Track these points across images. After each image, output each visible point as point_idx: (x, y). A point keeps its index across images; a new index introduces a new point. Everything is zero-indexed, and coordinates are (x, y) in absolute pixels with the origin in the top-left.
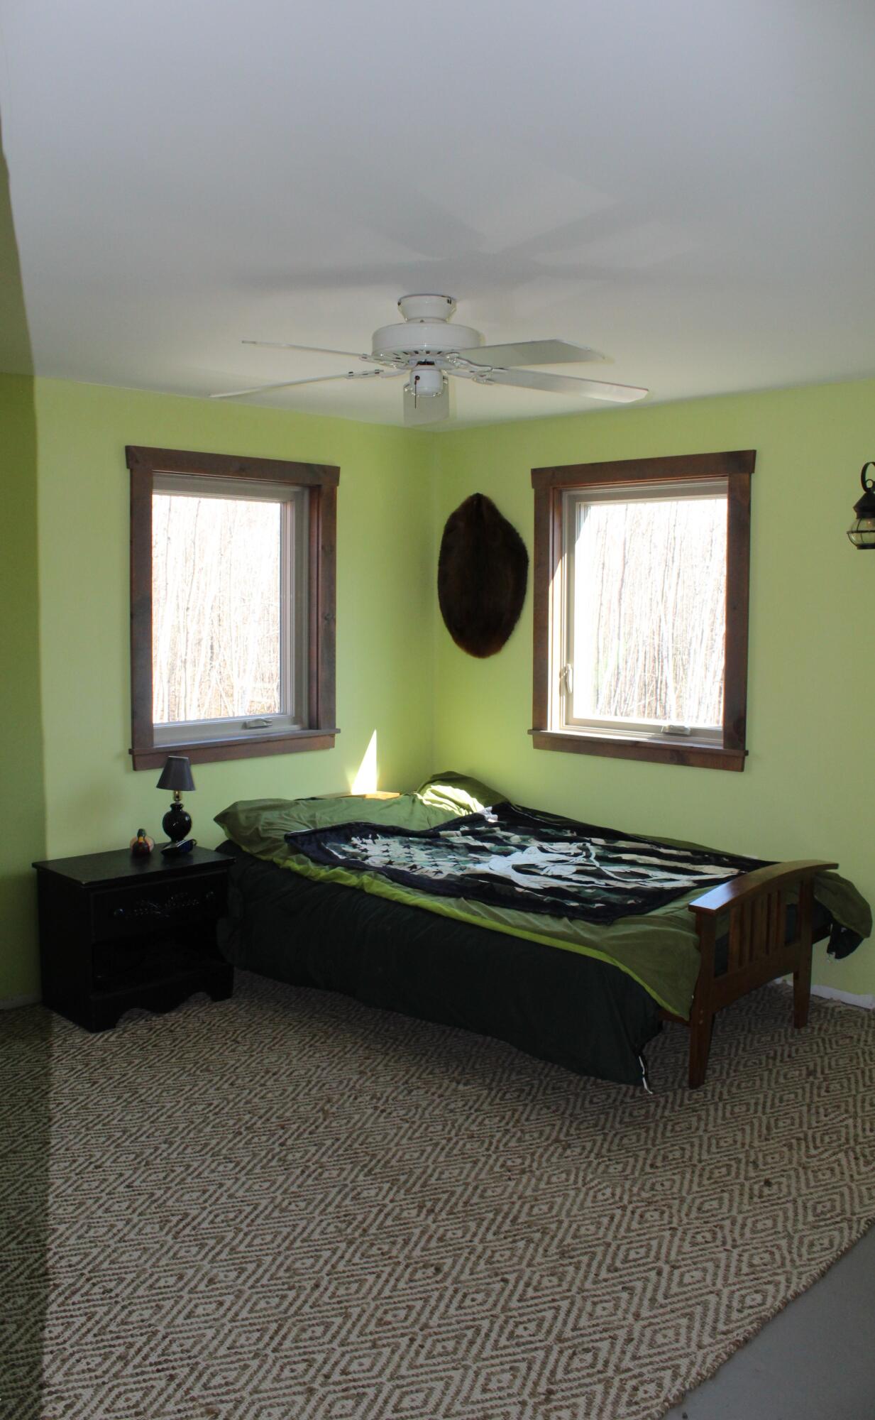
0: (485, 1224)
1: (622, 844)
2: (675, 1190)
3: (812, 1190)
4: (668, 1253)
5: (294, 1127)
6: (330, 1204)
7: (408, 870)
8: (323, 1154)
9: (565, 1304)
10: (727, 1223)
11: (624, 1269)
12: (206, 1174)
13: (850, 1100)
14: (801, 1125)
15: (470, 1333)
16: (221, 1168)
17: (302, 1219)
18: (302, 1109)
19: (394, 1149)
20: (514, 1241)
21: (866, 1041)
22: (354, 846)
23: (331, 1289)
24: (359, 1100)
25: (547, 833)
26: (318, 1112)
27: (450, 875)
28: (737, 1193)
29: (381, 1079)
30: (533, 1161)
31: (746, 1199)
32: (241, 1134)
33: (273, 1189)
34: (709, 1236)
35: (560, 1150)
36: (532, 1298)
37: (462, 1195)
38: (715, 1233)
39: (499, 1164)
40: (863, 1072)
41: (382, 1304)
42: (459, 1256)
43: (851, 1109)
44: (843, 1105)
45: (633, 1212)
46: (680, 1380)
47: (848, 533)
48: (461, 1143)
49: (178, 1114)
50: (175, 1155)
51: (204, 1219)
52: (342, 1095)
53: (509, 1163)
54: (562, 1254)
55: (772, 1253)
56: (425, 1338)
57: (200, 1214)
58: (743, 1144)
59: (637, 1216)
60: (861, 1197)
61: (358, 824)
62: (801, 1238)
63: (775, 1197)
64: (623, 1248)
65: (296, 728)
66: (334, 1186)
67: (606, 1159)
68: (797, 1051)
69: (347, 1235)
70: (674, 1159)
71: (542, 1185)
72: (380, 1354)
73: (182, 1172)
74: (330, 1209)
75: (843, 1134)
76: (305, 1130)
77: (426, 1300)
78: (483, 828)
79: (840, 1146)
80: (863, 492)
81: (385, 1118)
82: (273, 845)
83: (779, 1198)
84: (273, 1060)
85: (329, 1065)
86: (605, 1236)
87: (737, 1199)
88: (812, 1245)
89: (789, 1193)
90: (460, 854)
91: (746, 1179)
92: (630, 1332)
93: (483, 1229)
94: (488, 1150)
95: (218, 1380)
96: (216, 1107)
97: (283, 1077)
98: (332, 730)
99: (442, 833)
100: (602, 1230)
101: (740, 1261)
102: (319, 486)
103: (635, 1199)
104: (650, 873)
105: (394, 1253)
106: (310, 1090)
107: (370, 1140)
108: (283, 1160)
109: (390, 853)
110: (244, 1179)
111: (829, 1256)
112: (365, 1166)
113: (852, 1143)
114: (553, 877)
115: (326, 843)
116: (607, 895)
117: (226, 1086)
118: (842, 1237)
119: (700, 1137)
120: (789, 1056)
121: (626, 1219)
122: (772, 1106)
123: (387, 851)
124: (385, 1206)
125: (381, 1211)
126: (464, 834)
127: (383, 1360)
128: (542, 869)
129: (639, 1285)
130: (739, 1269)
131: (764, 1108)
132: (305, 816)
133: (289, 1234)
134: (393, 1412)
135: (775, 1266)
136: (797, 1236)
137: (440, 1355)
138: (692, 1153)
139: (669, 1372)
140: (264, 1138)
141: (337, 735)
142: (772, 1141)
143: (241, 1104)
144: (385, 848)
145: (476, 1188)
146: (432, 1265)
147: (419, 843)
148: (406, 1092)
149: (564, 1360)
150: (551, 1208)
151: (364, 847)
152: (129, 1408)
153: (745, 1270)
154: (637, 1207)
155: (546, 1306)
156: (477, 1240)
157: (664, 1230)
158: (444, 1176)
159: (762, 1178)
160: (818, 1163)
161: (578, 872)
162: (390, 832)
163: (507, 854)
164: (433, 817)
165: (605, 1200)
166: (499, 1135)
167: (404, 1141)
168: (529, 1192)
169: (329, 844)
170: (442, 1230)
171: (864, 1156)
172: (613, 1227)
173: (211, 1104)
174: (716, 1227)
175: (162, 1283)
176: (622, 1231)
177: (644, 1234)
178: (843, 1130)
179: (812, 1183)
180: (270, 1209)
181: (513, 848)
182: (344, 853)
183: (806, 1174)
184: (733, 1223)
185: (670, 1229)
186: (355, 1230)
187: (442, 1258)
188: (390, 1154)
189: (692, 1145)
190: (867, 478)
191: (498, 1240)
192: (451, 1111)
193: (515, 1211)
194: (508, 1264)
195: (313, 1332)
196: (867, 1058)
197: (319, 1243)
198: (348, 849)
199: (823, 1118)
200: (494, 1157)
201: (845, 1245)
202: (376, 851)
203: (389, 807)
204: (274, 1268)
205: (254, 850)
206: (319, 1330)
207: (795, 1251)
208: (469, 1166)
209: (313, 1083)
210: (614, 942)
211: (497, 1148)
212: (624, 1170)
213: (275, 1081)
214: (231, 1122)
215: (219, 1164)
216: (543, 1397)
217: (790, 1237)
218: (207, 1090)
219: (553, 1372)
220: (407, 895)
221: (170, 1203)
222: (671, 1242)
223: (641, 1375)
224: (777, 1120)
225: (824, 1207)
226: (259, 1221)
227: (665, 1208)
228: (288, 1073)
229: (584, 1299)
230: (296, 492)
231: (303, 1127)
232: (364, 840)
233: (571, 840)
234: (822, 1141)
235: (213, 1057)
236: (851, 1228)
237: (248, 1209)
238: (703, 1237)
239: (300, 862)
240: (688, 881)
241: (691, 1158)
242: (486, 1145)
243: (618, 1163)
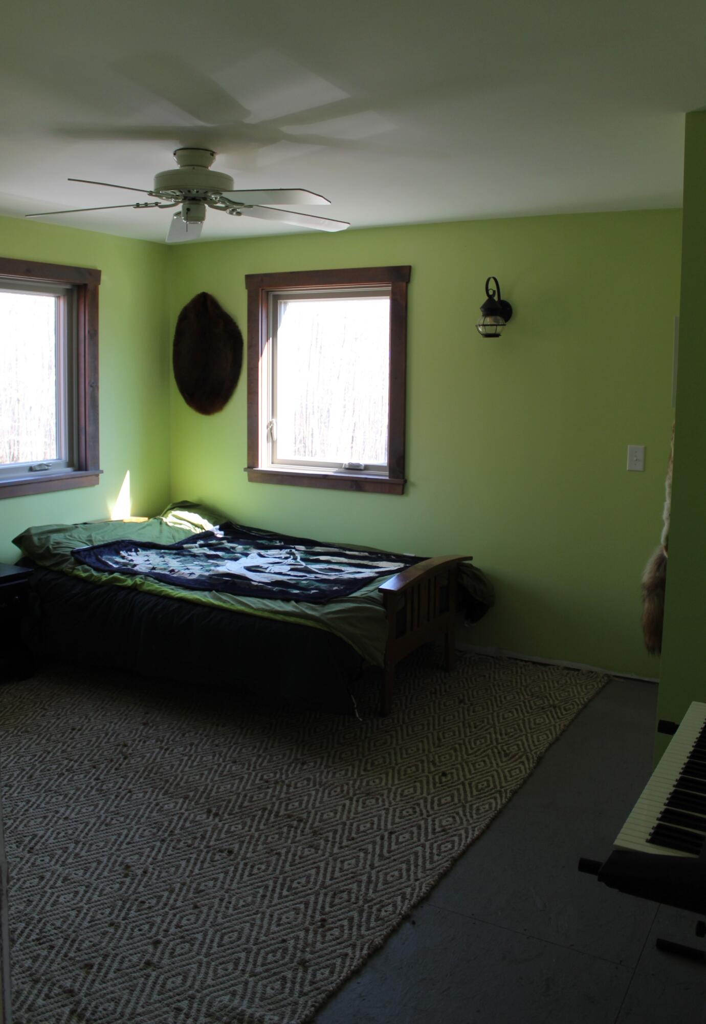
0: (257, 819)
1: (318, 549)
2: (383, 784)
3: (473, 776)
4: (386, 825)
5: (103, 766)
6: (142, 816)
7: (168, 573)
8: (129, 783)
9: (322, 865)
10: (422, 802)
11: (358, 838)
12: (43, 805)
13: (490, 716)
14: (460, 735)
15: (261, 891)
16: (54, 800)
17: (123, 829)
18: (105, 753)
19: (180, 775)
20: (280, 828)
21: (494, 678)
22: (123, 558)
23: (156, 873)
24: (147, 743)
25: (262, 544)
26: (118, 754)
27: (201, 576)
28: (425, 782)
29: (161, 727)
30: (282, 774)
31: (431, 786)
32: (63, 774)
33: (97, 810)
34: (411, 811)
35: (299, 766)
36: (299, 863)
37: (236, 801)
38: (414, 808)
39: (258, 778)
40: (495, 698)
41: (195, 879)
42: (243, 842)
43: (491, 721)
44: (486, 720)
45: (357, 801)
46: (407, 901)
47: (477, 326)
48: (228, 767)
49: (11, 764)
50: (15, 794)
51: (49, 837)
52: (134, 740)
53: (265, 777)
54: (315, 833)
55: (454, 817)
56: (230, 897)
57: (45, 834)
58: (424, 751)
59: (360, 804)
60: (505, 777)
61: (123, 541)
62: (471, 806)
63: (451, 782)
64: (355, 825)
65: (70, 469)
66: (142, 804)
67: (333, 768)
68: (450, 687)
69: (159, 836)
70: (379, 765)
71: (292, 790)
72: (201, 912)
73: (24, 806)
74: (143, 820)
75: (488, 738)
76: (112, 768)
77: (226, 873)
78: (214, 542)
79: (487, 746)
80: (485, 298)
81: (169, 754)
82: (63, 558)
83: (452, 783)
84: (76, 720)
85: (119, 721)
86: (341, 818)
87: (425, 787)
88: (478, 809)
89: (459, 779)
90: (202, 561)
91: (430, 772)
92: (369, 877)
93: (256, 822)
94: (248, 769)
95: (86, 944)
96: (39, 757)
97: (86, 732)
98: (97, 471)
99: (185, 546)
100: (339, 814)
101: (434, 824)
102: (85, 285)
103: (357, 792)
104: (343, 568)
105: (196, 845)
106: (109, 739)
107: (161, 770)
108: (100, 790)
109: (151, 562)
110: (73, 806)
111: (491, 814)
112: (163, 788)
113: (495, 744)
114: (275, 573)
115: (102, 556)
116: (317, 584)
117: (44, 741)
118: (497, 803)
119: (395, 749)
120: (445, 691)
121: (354, 806)
122: (439, 725)
123: (148, 560)
124: (183, 814)
125: (180, 818)
126: (201, 546)
127: (203, 916)
128: (266, 569)
129: (370, 847)
130: (434, 829)
131: (434, 725)
132: (84, 536)
133: (116, 840)
134: (218, 947)
135: (457, 825)
136: (468, 805)
137: (243, 906)
138: (390, 759)
139: (399, 897)
140: (82, 776)
141: (101, 475)
142: (442, 747)
143: (58, 754)
144: (146, 558)
145: (245, 796)
146: (225, 850)
147: (170, 554)
148: (180, 735)
149: (328, 899)
150: (301, 804)
151: (130, 558)
152: (24, 972)
153: (438, 829)
154: (360, 798)
155: (310, 867)
156: (253, 830)
157: (380, 810)
158: (220, 790)
159: (441, 771)
160: (475, 758)
161: (292, 570)
162: (148, 546)
163: (236, 559)
164: (176, 535)
165: (337, 795)
166: (254, 759)
167: (187, 769)
168: (283, 795)
169: (104, 557)
170: (227, 826)
171: (505, 751)
172: (346, 812)
173: (35, 756)
174: (414, 805)
175: (27, 884)
176: (352, 815)
177: (368, 814)
178: (488, 736)
179: (473, 772)
180: (98, 825)
181: (239, 555)
182: (117, 563)
183: (468, 766)
184: (426, 801)
185: (384, 809)
186: (165, 831)
187: (231, 844)
188: (178, 779)
189: (390, 754)
190: (489, 288)
191: (268, 828)
192: (217, 746)
193: (276, 808)
194: (278, 843)
195: (149, 903)
196: (497, 688)
197: (140, 843)
198: (118, 559)
199: (474, 730)
200: (254, 773)
201: (499, 807)
202: (142, 561)
203: (144, 528)
204: (110, 864)
205: (47, 563)
206: (154, 901)
207: (468, 814)
208: (237, 781)
209: (110, 734)
210: (331, 616)
211: (255, 767)
212: (346, 774)
213: (81, 735)
214: (54, 767)
215: (52, 797)
216: (319, 923)
217: (464, 807)
218: (30, 746)
219: (323, 907)
220: (171, 591)
221: (20, 828)
222: (386, 817)
223: (381, 901)
224: (443, 733)
225: (483, 785)
226: (92, 833)
227: (379, 796)
228: (90, 728)
229: (335, 860)
230: (67, 290)
231: (110, 765)
232: (130, 553)
233: (281, 548)
234: (475, 744)
235: (29, 722)
236: (501, 796)
237: (81, 827)
238: (408, 812)
239: (85, 571)
240: (371, 572)
241: (390, 763)
242: (246, 767)
243: (341, 770)
